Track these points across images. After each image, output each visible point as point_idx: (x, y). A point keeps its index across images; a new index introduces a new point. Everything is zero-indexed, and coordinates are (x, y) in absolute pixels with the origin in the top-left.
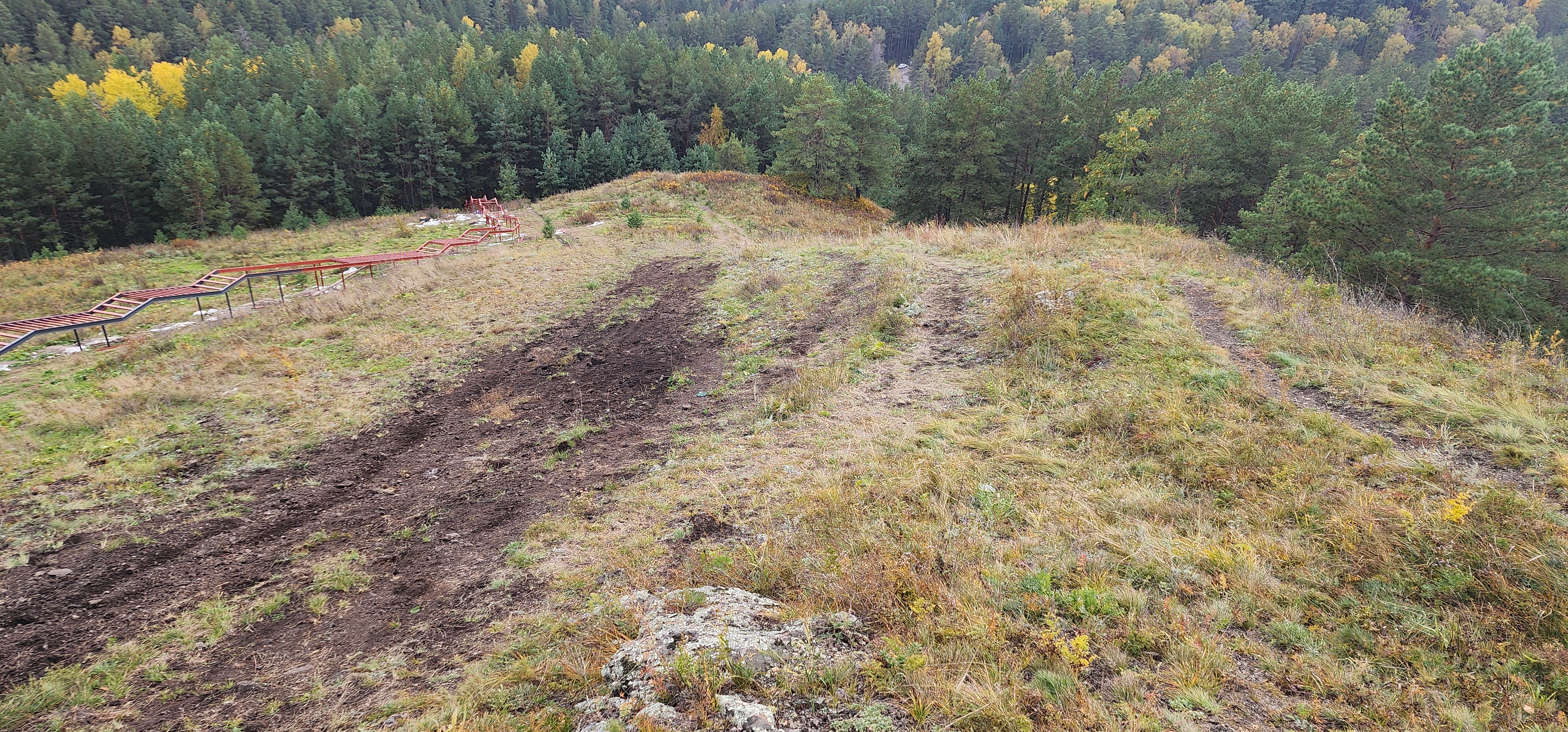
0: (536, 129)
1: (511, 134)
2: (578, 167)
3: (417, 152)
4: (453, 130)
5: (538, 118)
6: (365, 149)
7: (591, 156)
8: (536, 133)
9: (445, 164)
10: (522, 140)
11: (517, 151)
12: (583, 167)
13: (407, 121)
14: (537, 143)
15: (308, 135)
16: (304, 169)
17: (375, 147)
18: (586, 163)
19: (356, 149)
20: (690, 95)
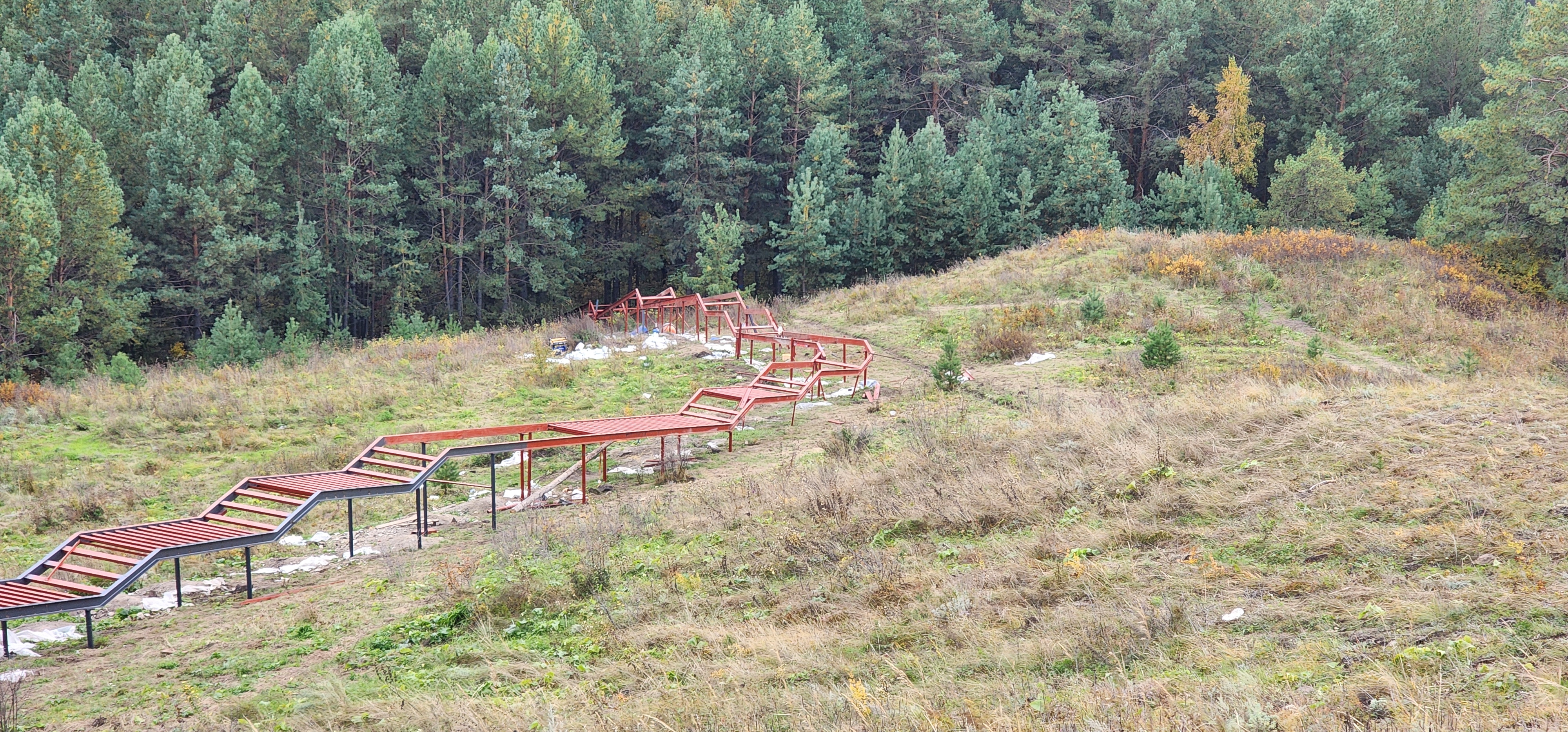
0: (772, 121)
1: (711, 133)
2: (877, 217)
3: (485, 181)
4: (571, 124)
5: (780, 93)
6: (363, 172)
7: (911, 189)
8: (771, 131)
9: (548, 211)
10: (738, 150)
11: (720, 177)
12: (890, 219)
13: (468, 103)
14: (771, 157)
15: (244, 135)
16: (227, 219)
17: (389, 167)
18: (900, 207)
19: (348, 171)
20: (1161, 34)
